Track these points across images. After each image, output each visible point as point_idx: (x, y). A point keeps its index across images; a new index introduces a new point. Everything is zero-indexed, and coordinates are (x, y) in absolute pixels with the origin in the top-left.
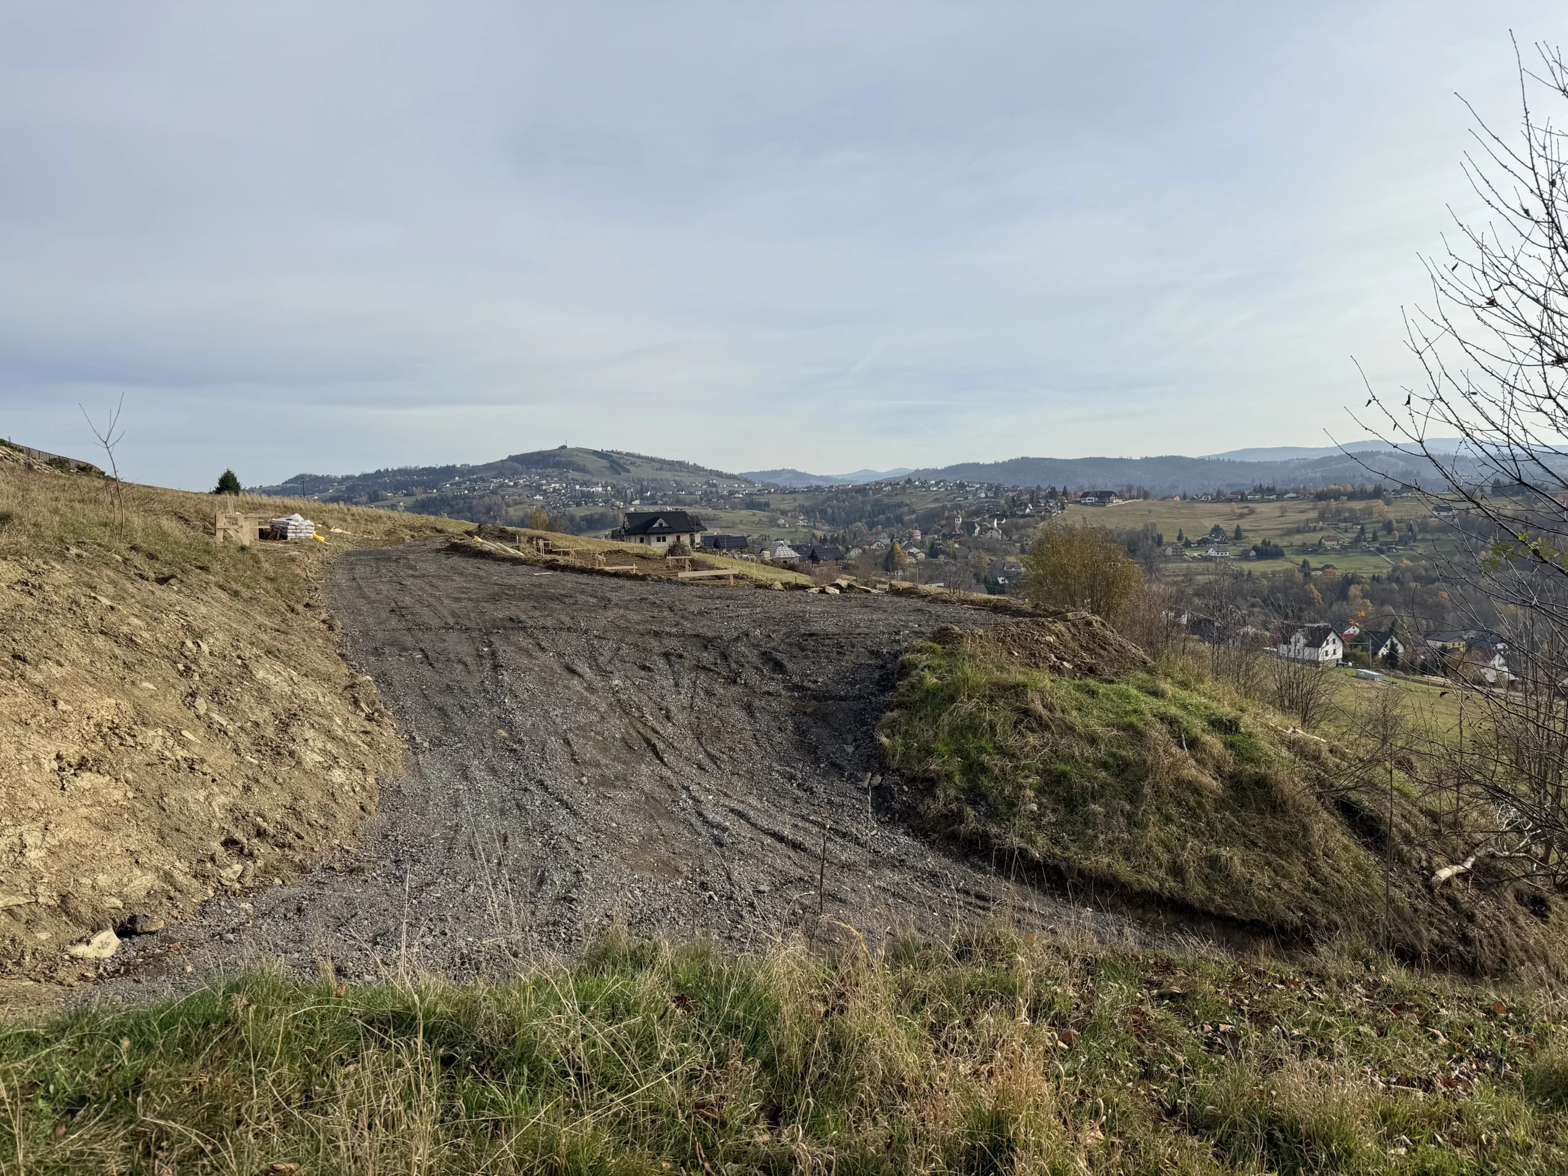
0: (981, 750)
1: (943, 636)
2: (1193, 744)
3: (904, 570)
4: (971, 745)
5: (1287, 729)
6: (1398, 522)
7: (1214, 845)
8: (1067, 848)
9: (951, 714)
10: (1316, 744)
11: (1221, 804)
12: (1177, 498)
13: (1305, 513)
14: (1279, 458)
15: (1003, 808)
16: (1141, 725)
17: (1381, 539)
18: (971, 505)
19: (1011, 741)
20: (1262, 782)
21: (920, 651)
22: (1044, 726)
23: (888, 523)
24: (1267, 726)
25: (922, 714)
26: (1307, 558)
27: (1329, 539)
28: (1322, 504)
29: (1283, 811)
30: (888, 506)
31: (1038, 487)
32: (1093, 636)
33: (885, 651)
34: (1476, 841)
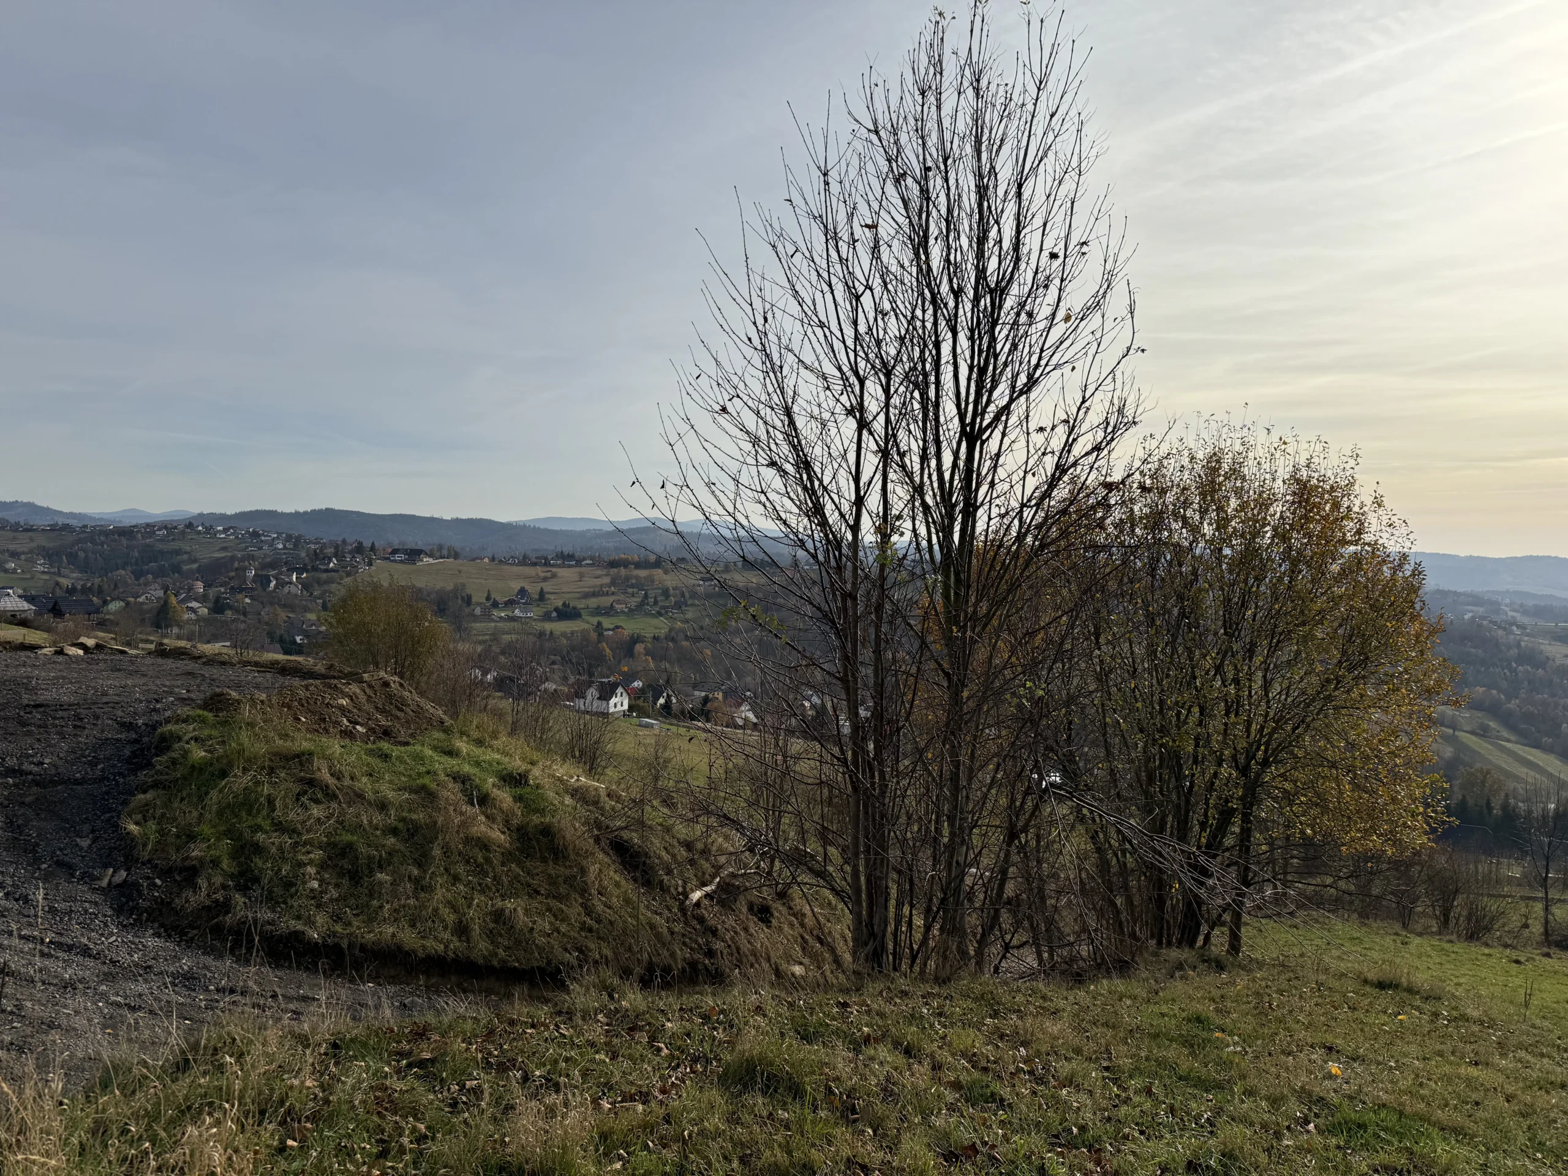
0: (258, 828)
1: (216, 703)
2: (484, 800)
3: (180, 627)
4: (244, 824)
5: (572, 777)
6: (674, 589)
7: (499, 899)
8: (350, 924)
9: (221, 791)
10: (596, 789)
11: (508, 856)
12: (486, 560)
13: (599, 579)
14: (579, 528)
15: (278, 891)
16: (433, 786)
17: (660, 604)
18: (266, 556)
19: (292, 815)
20: (547, 831)
21: (185, 721)
22: (331, 796)
23: (160, 573)
24: (554, 776)
25: (184, 793)
26: (600, 619)
27: (619, 602)
28: (614, 571)
29: (564, 857)
30: (161, 552)
31: (344, 541)
32: (390, 697)
33: (140, 722)
34: (721, 863)
